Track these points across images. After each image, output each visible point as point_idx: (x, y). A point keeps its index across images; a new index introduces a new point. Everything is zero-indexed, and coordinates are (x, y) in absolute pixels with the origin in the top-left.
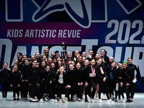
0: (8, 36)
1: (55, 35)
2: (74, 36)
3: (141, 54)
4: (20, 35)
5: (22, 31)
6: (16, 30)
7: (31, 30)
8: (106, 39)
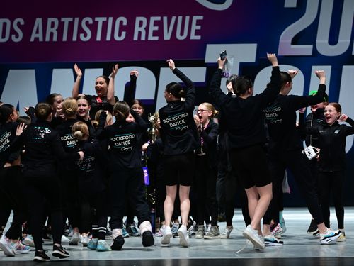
1: (124, 34)
4: (17, 36)
6: (2, 21)
7: (50, 20)
8: (280, 41)
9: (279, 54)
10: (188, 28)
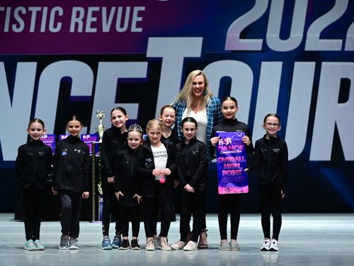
1: (59, 25)
2: (122, 26)
3: (345, 84)
8: (228, 34)
9: (226, 49)
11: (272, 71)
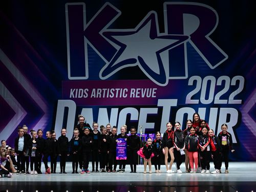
0: (71, 97)
1: (126, 95)
2: (149, 95)
3: (229, 116)
5: (88, 90)
6: (80, 90)
8: (186, 98)
9: (186, 103)
10: (151, 93)
11: (202, 112)
